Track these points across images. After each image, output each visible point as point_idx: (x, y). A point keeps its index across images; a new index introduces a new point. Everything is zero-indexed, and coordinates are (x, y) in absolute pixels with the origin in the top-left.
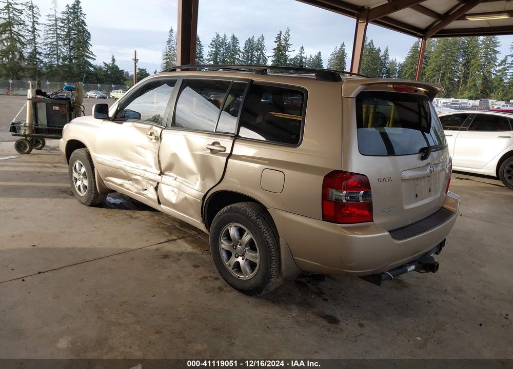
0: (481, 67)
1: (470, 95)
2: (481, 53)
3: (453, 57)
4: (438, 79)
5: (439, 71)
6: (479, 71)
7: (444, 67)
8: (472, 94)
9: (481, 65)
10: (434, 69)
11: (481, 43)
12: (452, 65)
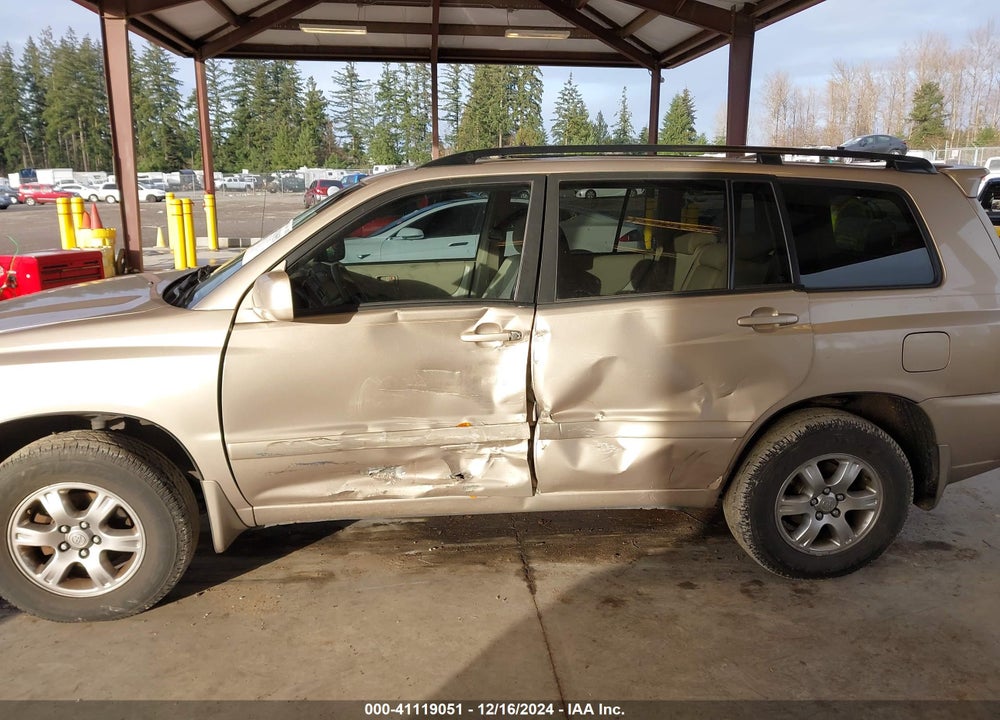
0: (155, 109)
1: (151, 164)
2: (147, 82)
3: (94, 88)
4: (77, 134)
5: (74, 116)
6: (153, 118)
7: (82, 109)
8: (155, 161)
9: (155, 107)
10: (62, 114)
11: (140, 63)
12: (98, 105)
